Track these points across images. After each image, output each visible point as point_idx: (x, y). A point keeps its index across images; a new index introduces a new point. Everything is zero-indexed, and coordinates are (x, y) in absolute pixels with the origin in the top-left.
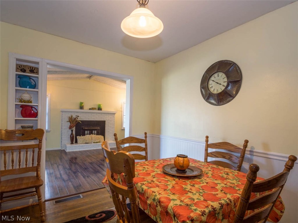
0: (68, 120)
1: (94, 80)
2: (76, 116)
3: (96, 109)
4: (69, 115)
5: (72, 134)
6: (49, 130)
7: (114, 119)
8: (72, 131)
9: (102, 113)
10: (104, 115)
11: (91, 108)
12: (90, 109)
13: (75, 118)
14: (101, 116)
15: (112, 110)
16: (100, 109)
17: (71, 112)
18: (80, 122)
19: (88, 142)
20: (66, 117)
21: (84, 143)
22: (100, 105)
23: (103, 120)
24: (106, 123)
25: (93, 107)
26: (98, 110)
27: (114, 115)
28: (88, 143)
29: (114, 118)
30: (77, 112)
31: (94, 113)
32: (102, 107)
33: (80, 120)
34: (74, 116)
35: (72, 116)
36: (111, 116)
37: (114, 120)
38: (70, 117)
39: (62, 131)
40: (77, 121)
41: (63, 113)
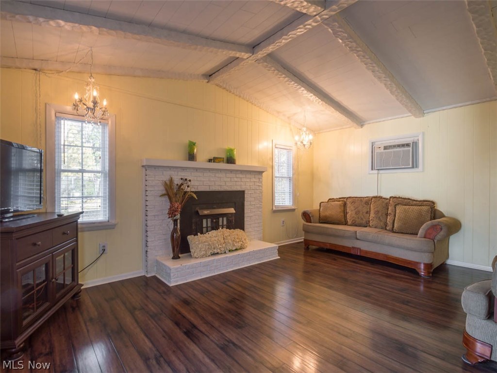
0: (161, 190)
1: (217, 85)
2: (182, 179)
3: (223, 161)
4: (165, 176)
5: (175, 230)
6: (113, 222)
7: (262, 187)
8: (175, 221)
9: (237, 171)
10: (241, 176)
11: (212, 157)
12: (210, 161)
13: (180, 186)
14: (236, 179)
15: (253, 163)
16: (230, 160)
17: (170, 168)
18: (195, 196)
19: (219, 251)
20: (157, 181)
21: (209, 254)
22: (231, 151)
23: (239, 188)
24: (246, 196)
25: (216, 156)
26: (228, 163)
27: (260, 177)
28: (218, 253)
29: (260, 184)
30: (184, 169)
31: (221, 170)
32: (236, 155)
33: (193, 190)
34: (177, 181)
35: (171, 180)
36: (254, 180)
37: (260, 188)
38: (168, 183)
39: (149, 223)
40: (186, 193)
41: (148, 172)
